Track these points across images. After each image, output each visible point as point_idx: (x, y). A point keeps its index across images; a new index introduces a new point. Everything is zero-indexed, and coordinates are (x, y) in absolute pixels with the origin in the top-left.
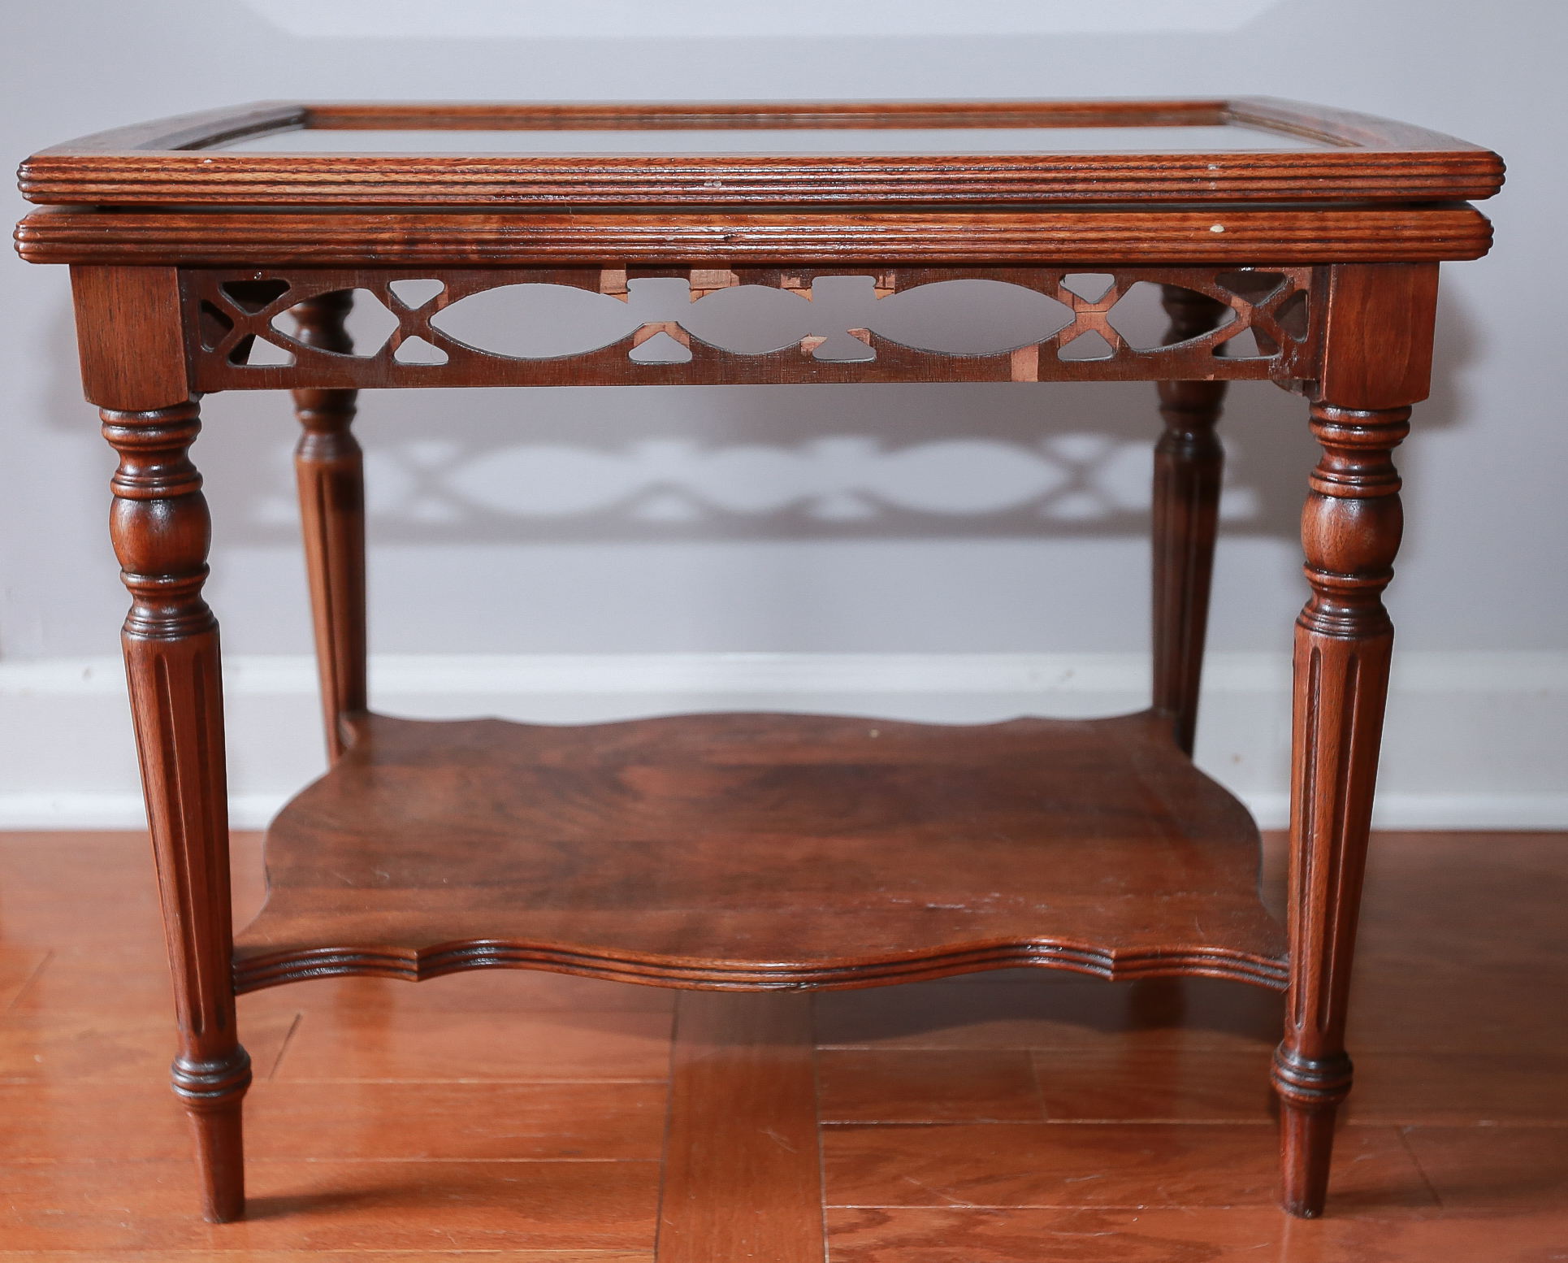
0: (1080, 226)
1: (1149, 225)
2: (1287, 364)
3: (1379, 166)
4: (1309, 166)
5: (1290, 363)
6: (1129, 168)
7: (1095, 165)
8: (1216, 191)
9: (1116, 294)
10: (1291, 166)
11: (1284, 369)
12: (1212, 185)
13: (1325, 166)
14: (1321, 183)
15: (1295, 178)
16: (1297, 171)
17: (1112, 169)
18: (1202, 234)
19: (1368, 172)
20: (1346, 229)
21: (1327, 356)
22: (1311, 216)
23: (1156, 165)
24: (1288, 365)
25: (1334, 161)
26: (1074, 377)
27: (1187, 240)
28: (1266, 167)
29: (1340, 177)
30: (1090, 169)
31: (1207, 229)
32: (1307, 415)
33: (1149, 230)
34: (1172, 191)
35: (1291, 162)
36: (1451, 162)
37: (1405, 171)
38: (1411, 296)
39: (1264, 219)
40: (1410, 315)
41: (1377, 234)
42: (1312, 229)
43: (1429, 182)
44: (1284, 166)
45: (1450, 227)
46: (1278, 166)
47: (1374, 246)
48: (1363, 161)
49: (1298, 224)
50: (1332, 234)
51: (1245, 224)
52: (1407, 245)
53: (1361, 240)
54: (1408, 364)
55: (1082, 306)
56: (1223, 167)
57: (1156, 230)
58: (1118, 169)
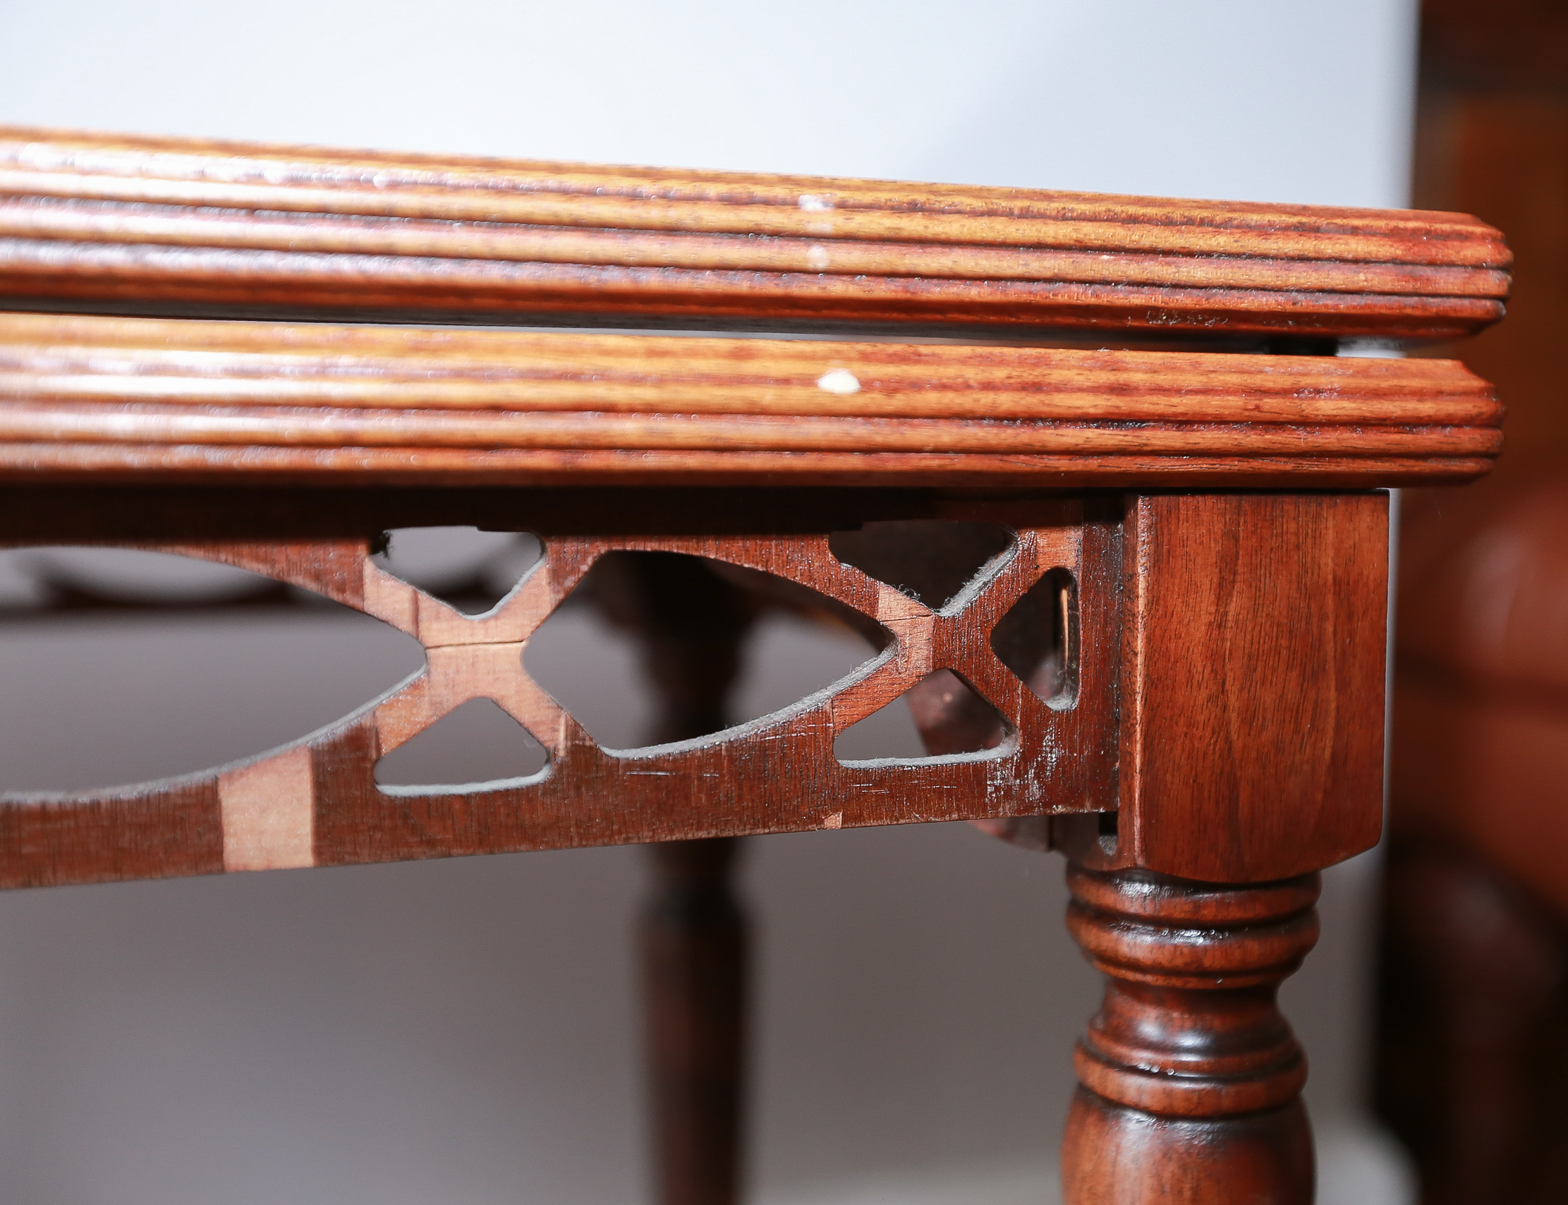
0: (417, 363)
1: (638, 365)
2: (1031, 773)
3: (1246, 228)
4: (1073, 219)
5: (1041, 767)
6: (565, 193)
7: (453, 176)
8: (828, 273)
9: (547, 589)
10: (1025, 215)
11: (1025, 787)
12: (818, 256)
13: (1112, 219)
14: (1106, 266)
15: (1039, 247)
16: (1044, 229)
17: (513, 190)
18: (796, 396)
19: (1222, 241)
20: (1178, 391)
21: (1138, 747)
22: (1085, 359)
23: (647, 187)
24: (1037, 776)
25: (1132, 210)
26: (431, 843)
27: (754, 412)
28: (959, 212)
29: (1153, 252)
30: (441, 187)
31: (809, 381)
32: (1061, 894)
33: (636, 380)
34: (699, 268)
35: (1026, 203)
36: (1405, 229)
37: (1307, 245)
38: (1330, 577)
39: (964, 361)
40: (1330, 629)
41: (1257, 408)
42: (1095, 390)
43: (1362, 277)
44: (1009, 214)
45: (1420, 394)
46: (991, 213)
47: (1253, 439)
48: (1205, 214)
49: (1056, 376)
50: (1147, 404)
51: (916, 371)
52: (1331, 439)
53: (1220, 421)
54: (1334, 754)
55: (444, 625)
56: (842, 206)
57: (661, 381)
58: (528, 192)
